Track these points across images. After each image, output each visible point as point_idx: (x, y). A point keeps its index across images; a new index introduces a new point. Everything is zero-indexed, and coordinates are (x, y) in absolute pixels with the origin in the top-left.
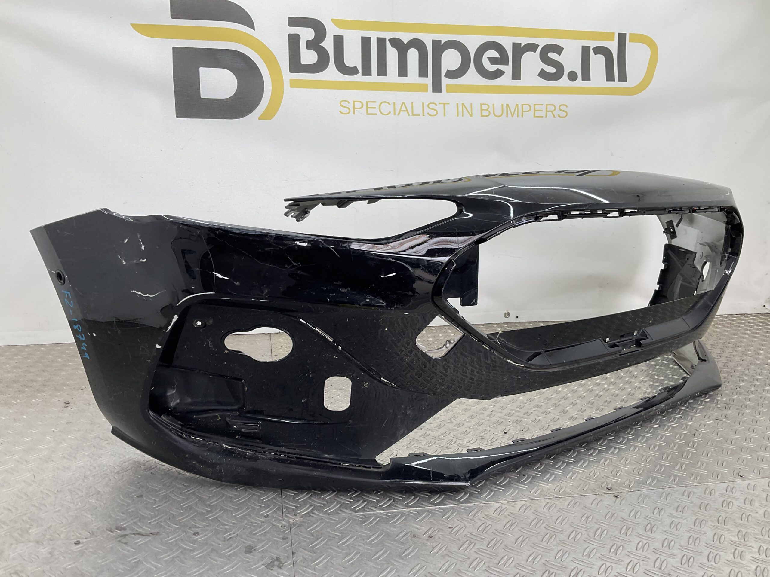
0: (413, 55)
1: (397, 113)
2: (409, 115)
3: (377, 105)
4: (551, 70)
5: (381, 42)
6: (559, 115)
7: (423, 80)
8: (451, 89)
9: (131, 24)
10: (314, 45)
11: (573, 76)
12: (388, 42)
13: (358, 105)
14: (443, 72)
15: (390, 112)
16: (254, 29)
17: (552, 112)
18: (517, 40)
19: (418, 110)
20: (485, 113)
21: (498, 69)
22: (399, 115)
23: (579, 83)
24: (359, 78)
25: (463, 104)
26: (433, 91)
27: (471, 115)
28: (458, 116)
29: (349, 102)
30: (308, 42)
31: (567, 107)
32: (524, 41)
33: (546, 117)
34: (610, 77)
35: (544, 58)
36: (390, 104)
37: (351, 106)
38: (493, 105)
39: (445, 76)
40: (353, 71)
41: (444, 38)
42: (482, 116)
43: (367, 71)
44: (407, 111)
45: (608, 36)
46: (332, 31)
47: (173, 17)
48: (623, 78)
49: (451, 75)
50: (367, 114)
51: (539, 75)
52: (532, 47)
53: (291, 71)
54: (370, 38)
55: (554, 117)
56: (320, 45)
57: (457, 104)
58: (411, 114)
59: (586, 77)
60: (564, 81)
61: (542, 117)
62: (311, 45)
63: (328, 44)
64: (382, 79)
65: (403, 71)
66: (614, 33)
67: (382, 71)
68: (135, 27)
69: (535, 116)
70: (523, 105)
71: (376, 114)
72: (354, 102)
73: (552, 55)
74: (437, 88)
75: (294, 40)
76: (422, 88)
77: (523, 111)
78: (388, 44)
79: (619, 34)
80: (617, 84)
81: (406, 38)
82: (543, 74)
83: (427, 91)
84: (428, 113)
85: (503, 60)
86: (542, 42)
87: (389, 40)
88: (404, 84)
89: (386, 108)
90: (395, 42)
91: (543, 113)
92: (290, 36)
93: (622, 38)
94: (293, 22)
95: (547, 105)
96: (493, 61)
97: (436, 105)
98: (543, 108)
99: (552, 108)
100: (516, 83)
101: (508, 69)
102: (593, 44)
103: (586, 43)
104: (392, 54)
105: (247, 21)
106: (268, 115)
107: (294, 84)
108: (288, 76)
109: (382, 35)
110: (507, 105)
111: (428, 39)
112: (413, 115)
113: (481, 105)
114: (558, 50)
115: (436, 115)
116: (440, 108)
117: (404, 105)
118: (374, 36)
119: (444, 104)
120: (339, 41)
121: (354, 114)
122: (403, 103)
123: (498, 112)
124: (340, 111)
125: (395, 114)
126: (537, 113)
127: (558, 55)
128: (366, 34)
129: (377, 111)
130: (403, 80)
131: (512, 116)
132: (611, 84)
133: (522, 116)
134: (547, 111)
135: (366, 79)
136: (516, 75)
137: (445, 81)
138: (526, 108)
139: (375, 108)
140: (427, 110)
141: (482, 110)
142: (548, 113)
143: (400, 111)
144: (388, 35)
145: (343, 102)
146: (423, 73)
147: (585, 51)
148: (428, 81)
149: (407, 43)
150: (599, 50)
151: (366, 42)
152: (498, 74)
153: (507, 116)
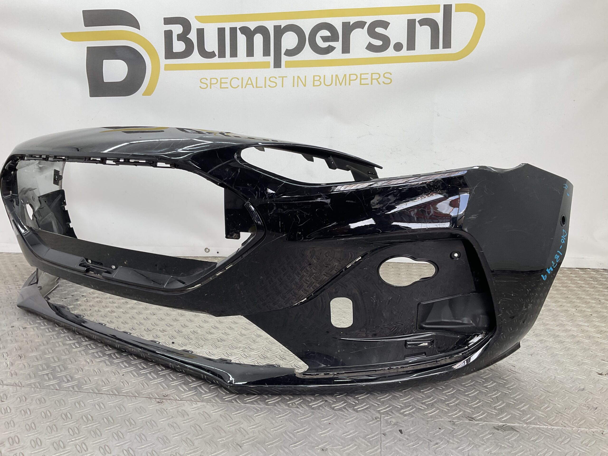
0: (258, 39)
1: (244, 86)
2: (253, 87)
3: (228, 81)
4: (378, 43)
5: (233, 31)
6: (383, 82)
7: (267, 59)
8: (289, 65)
9: (61, 33)
10: (182, 37)
11: (398, 47)
12: (238, 30)
13: (214, 81)
14: (283, 51)
15: (239, 86)
16: (140, 30)
17: (377, 79)
18: (346, 19)
19: (261, 83)
20: (317, 83)
21: (329, 45)
22: (245, 87)
23: (404, 52)
24: (216, 60)
25: (298, 77)
26: (274, 67)
27: (305, 86)
28: (294, 86)
29: (207, 80)
30: (178, 35)
31: (391, 74)
32: (352, 20)
33: (372, 84)
34: (434, 45)
35: (372, 33)
36: (238, 79)
37: (208, 82)
38: (324, 76)
39: (285, 54)
40: (211, 55)
41: (283, 23)
42: (314, 86)
43: (222, 54)
44: (252, 84)
45: (435, 8)
46: (195, 25)
47: (86, 26)
48: (447, 44)
49: (289, 53)
50: (221, 88)
51: (367, 48)
52: (360, 25)
53: (166, 58)
54: (225, 28)
55: (379, 84)
56: (187, 36)
57: (294, 77)
58: (255, 87)
59: (411, 46)
60: (390, 52)
61: (368, 84)
62: (181, 37)
63: (193, 36)
64: (234, 60)
65: (250, 52)
66: (439, 5)
67: (234, 54)
68: (64, 35)
69: (361, 84)
70: (350, 75)
71: (228, 88)
72: (211, 79)
73: (379, 30)
74: (277, 64)
75: (168, 35)
76: (265, 65)
77: (350, 80)
78: (238, 31)
79: (444, 5)
80: (441, 51)
81: (252, 26)
82: (371, 47)
83: (269, 67)
84: (269, 85)
85: (334, 37)
86: (369, 20)
87: (239, 29)
88: (251, 63)
89: (235, 83)
90: (245, 30)
91: (369, 81)
92: (165, 32)
93: (448, 9)
94: (168, 21)
95: (372, 74)
96: (325, 39)
97: (276, 78)
98: (369, 76)
99: (376, 76)
100: (346, 56)
101: (338, 45)
102: (418, 17)
103: (411, 16)
104: (242, 39)
105: (135, 23)
106: (148, 92)
107: (168, 68)
108: (163, 62)
109: (233, 25)
110: (337, 76)
111: (270, 26)
112: (257, 87)
113: (314, 76)
114: (385, 25)
115: (275, 87)
116: (279, 81)
117: (250, 80)
118: (227, 26)
119: (283, 77)
120: (201, 33)
121: (211, 88)
122: (250, 78)
123: (328, 82)
124: (200, 87)
125: (242, 87)
126: (363, 82)
127: (385, 30)
128: (221, 25)
129: (228, 85)
130: (250, 59)
131: (341, 85)
132: (435, 52)
133: (350, 84)
134: (372, 79)
135: (222, 60)
136: (346, 49)
137: (284, 58)
138: (353, 77)
139: (227, 83)
140: (268, 83)
141: (314, 80)
142: (373, 80)
143: (247, 84)
144: (238, 25)
145: (203, 80)
146: (266, 53)
147: (411, 24)
148: (271, 59)
149: (253, 30)
150: (423, 22)
151: (221, 31)
152: (330, 49)
153: (336, 85)
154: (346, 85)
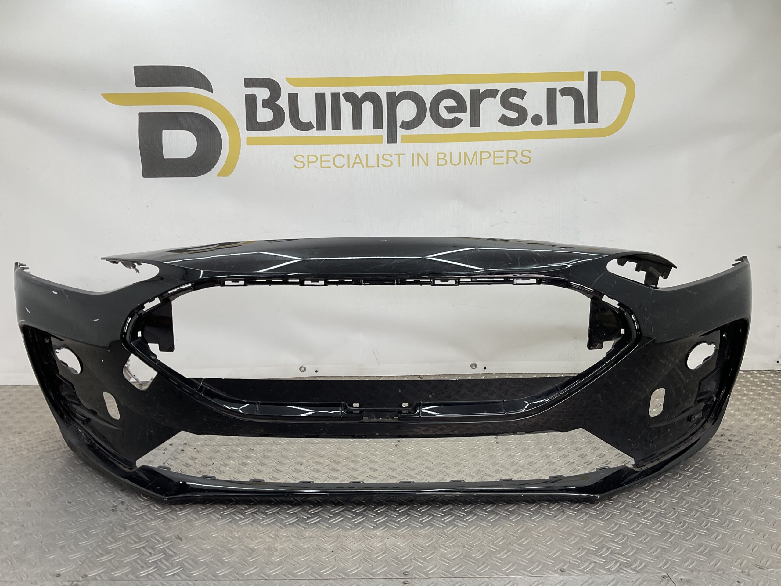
0: (367, 108)
1: (351, 165)
2: (363, 167)
3: (331, 159)
4: (513, 115)
5: (335, 97)
6: (521, 161)
7: (378, 132)
8: (406, 140)
9: (102, 94)
10: (269, 104)
11: (537, 120)
12: (342, 97)
13: (312, 159)
14: (399, 123)
15: (344, 165)
16: (212, 92)
17: (513, 158)
18: (475, 87)
19: (372, 161)
20: (442, 162)
21: (455, 117)
22: (353, 167)
23: (544, 126)
24: (314, 133)
25: (419, 154)
26: (388, 143)
27: (427, 165)
29: (303, 157)
30: (263, 101)
31: (530, 152)
32: (482, 87)
33: (507, 163)
34: (579, 119)
35: (505, 103)
36: (344, 157)
37: (305, 160)
38: (451, 153)
39: (401, 127)
40: (308, 127)
41: (398, 90)
42: (438, 165)
43: (321, 126)
44: (361, 162)
45: (578, 76)
46: (286, 89)
47: (138, 85)
48: (594, 118)
49: (406, 125)
50: (322, 167)
51: (500, 121)
52: (492, 93)
53: (248, 129)
54: (325, 93)
55: (516, 163)
56: (276, 103)
57: (413, 154)
58: (365, 165)
59: (552, 119)
60: (528, 126)
61: (503, 163)
62: (266, 104)
63: (283, 102)
64: (337, 133)
65: (357, 124)
66: (583, 73)
67: (337, 125)
69: (495, 163)
70: (481, 152)
71: (330, 167)
72: (308, 156)
73: (514, 100)
74: (392, 138)
75: (251, 100)
76: (377, 140)
77: (482, 159)
78: (342, 98)
79: (589, 73)
80: (587, 125)
81: (359, 92)
82: (504, 120)
83: (382, 143)
84: (383, 164)
85: (461, 107)
86: (502, 87)
87: (343, 95)
88: (358, 137)
89: (340, 161)
90: (350, 97)
91: (504, 160)
92: (247, 96)
93: (593, 77)
94: (249, 83)
95: (508, 152)
96: (450, 109)
97: (391, 156)
98: (504, 154)
99: (514, 154)
100: (475, 130)
101: (466, 117)
102: (559, 85)
103: (552, 85)
104: (346, 108)
105: (206, 85)
106: (226, 172)
107: (251, 141)
108: (245, 134)
109: (336, 90)
110: (465, 153)
111: (382, 92)
112: (367, 166)
113: (438, 154)
114: (521, 94)
115: (390, 166)
116: (395, 159)
117: (358, 158)
118: (328, 92)
119: (399, 155)
120: (293, 99)
121: (308, 167)
122: (358, 155)
123: (455, 160)
124: (295, 166)
125: (349, 167)
126: (497, 160)
127: (521, 100)
128: (320, 90)
129: (331, 164)
130: (357, 132)
131: (471, 164)
132: (580, 126)
133: (481, 164)
134: (508, 158)
135: (321, 133)
136: (475, 122)
137: (400, 132)
138: (485, 155)
139: (329, 161)
140: (381, 161)
141: (438, 159)
143: (355, 163)
144: (342, 90)
145: (297, 157)
146: (378, 124)
147: (551, 94)
148: (383, 132)
149: (361, 97)
150: (565, 91)
151: (320, 98)
152: (456, 122)
153: (465, 164)
154: (476, 164)
